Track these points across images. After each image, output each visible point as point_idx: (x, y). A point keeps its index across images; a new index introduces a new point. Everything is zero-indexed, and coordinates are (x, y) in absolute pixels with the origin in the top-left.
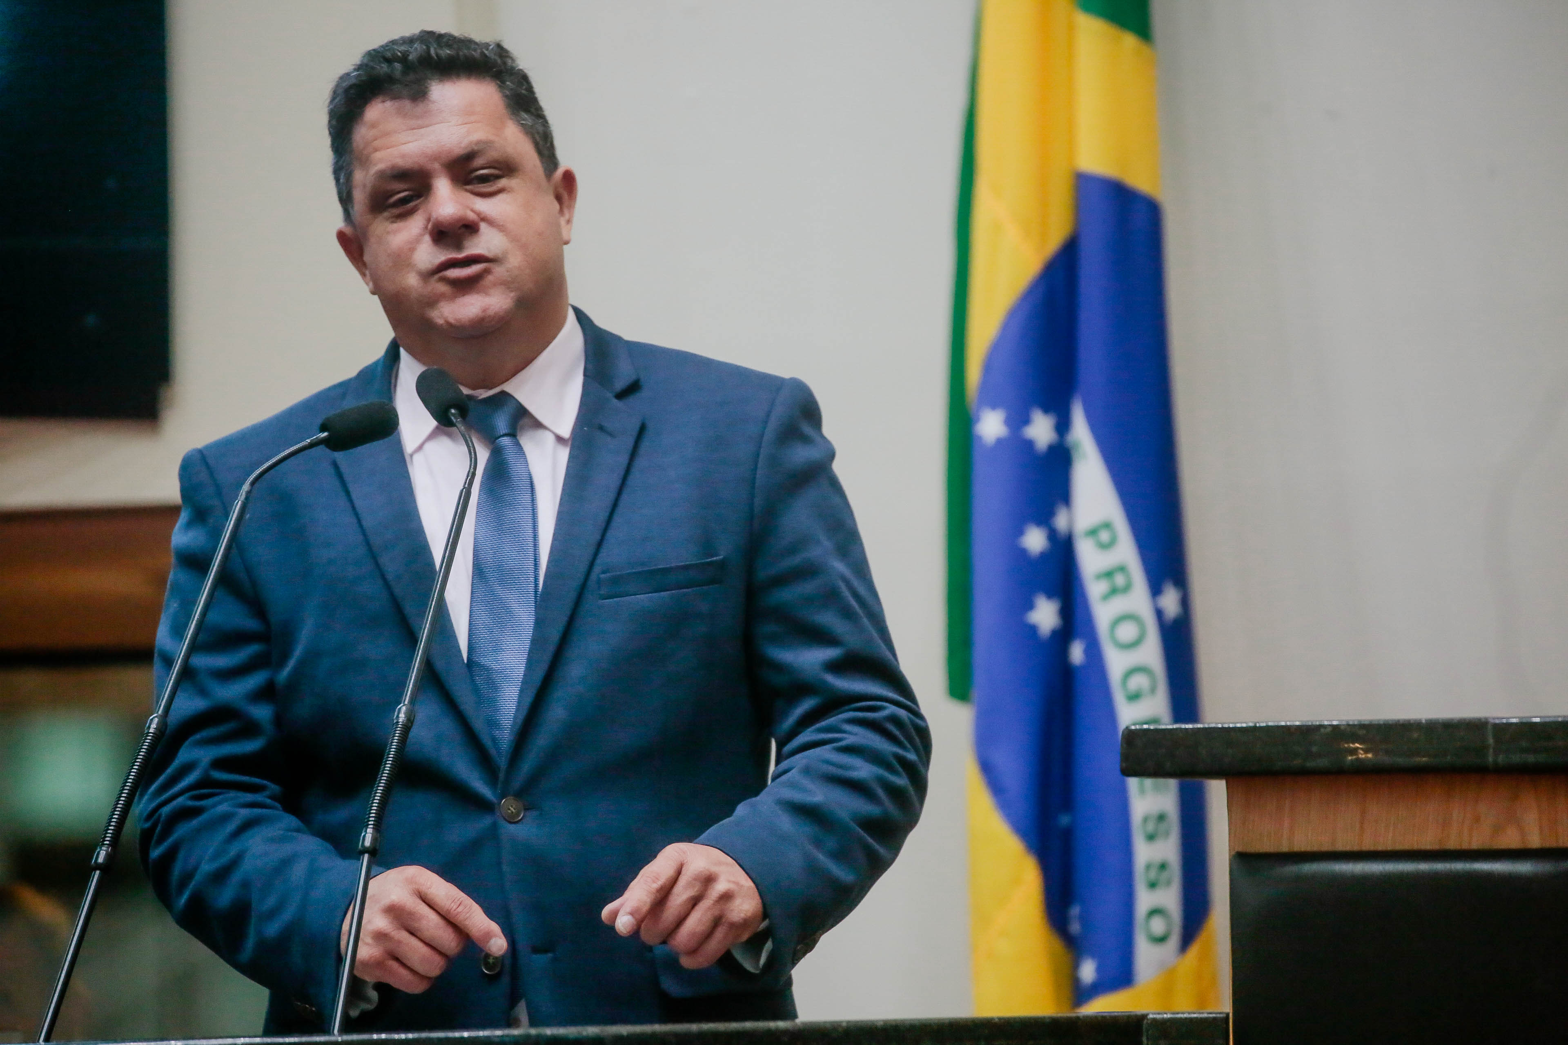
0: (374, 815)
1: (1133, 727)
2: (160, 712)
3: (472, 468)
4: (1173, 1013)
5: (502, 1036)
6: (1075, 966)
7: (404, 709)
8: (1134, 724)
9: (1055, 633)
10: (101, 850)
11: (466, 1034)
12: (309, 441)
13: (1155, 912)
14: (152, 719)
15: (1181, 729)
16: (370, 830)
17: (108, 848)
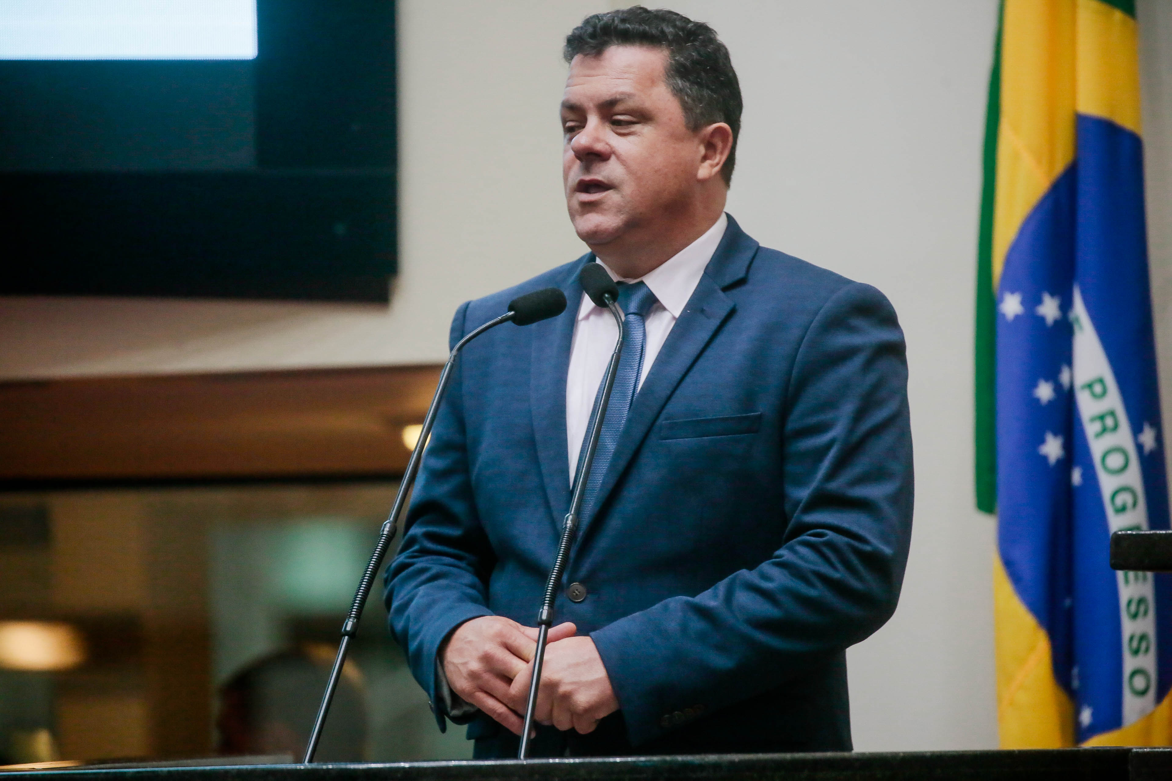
0: (549, 596)
1: (1120, 533)
2: (391, 519)
3: (621, 338)
4: (1152, 748)
5: (645, 761)
6: (1077, 713)
7: (571, 517)
8: (1121, 531)
9: (1059, 461)
10: (349, 621)
11: (618, 760)
12: (500, 318)
13: (1135, 673)
14: (385, 525)
15: (1156, 534)
16: (546, 608)
17: (354, 619)
